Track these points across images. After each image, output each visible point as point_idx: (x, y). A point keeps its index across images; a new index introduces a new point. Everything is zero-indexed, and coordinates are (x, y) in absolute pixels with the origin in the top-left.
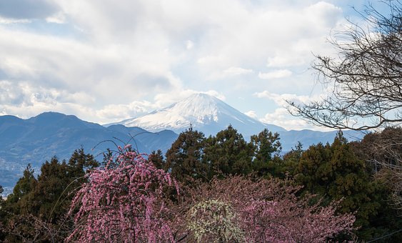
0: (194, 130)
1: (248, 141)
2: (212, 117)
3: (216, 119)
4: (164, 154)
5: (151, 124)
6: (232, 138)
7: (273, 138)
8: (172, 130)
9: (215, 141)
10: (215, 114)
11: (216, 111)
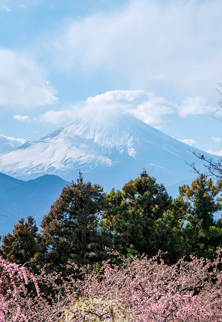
0: (85, 182)
1: (174, 195)
2: (125, 148)
3: (132, 152)
4: (38, 223)
5: (22, 166)
6: (147, 193)
7: (214, 188)
8: (59, 175)
9: (120, 199)
10: (129, 143)
11: (132, 139)
